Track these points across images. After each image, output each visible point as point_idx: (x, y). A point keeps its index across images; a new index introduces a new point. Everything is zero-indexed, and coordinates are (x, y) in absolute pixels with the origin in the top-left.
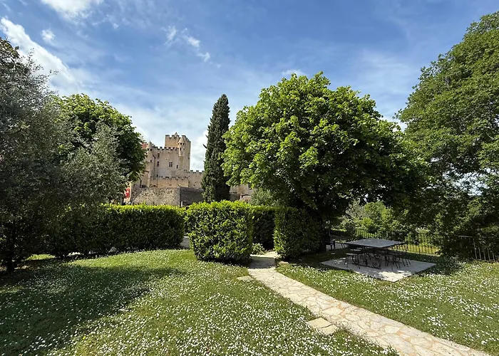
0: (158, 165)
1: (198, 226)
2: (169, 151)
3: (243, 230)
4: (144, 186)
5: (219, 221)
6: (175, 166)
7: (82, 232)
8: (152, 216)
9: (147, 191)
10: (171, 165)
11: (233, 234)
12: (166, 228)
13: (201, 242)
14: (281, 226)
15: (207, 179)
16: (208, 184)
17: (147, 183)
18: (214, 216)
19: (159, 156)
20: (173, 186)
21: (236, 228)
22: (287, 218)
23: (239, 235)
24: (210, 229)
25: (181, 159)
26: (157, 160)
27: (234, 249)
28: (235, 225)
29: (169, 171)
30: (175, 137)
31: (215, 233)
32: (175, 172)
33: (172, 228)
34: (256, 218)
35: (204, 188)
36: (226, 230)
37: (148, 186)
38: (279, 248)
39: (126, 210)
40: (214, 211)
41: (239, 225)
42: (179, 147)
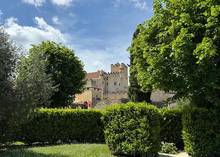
0: (107, 84)
1: (110, 124)
2: (114, 75)
3: (145, 129)
4: (99, 99)
5: (126, 120)
6: (118, 84)
7: (40, 128)
8: (84, 117)
9: (101, 102)
10: (115, 84)
11: (138, 133)
12: (94, 126)
13: (113, 139)
14: (187, 126)
15: (131, 90)
16: (132, 93)
17: (101, 97)
18: (122, 116)
19: (107, 79)
20: (117, 98)
21: (140, 127)
22: (194, 118)
23: (142, 133)
24: (119, 127)
25: (122, 79)
26: (107, 81)
27: (139, 147)
28: (139, 124)
29: (114, 88)
30: (117, 65)
31: (123, 132)
32: (118, 88)
33: (99, 126)
34: (167, 120)
35: (130, 97)
36: (131, 128)
37: (102, 99)
38: (188, 149)
39: (66, 113)
40: (121, 111)
41: (142, 124)
42: (120, 71)
